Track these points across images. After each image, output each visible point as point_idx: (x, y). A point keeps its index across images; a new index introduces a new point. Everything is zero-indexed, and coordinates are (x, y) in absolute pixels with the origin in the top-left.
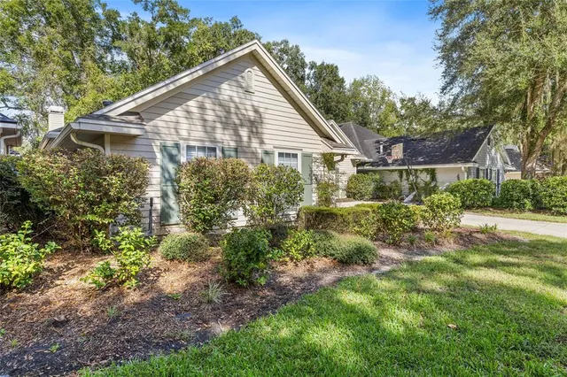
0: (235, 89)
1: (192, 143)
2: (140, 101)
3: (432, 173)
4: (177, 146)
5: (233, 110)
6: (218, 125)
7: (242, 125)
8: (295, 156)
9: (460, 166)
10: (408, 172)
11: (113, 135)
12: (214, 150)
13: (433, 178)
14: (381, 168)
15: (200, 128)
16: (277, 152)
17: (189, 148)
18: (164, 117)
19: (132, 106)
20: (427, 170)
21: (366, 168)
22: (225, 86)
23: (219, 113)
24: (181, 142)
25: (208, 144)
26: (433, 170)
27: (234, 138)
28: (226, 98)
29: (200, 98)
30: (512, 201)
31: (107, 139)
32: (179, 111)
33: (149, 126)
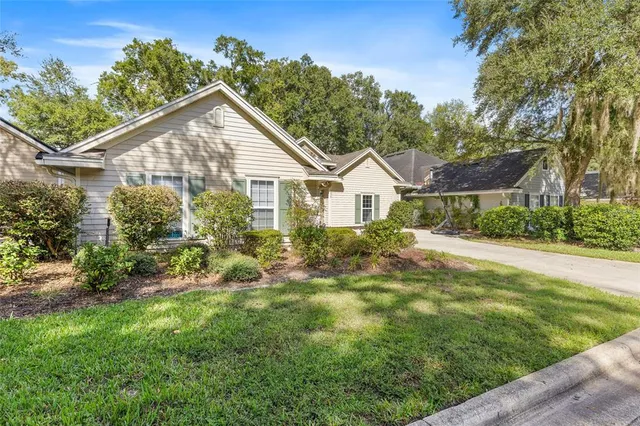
0: (203, 125)
1: (158, 174)
2: (102, 141)
3: (476, 200)
4: (142, 176)
5: (201, 144)
6: (185, 158)
7: (211, 158)
8: (271, 183)
9: (501, 192)
10: (453, 199)
11: (82, 168)
12: (180, 179)
13: (476, 205)
14: (427, 195)
15: (166, 161)
16: (249, 180)
17: (155, 178)
18: (130, 153)
19: (94, 145)
20: (470, 196)
21: (413, 194)
22: (192, 123)
23: (185, 147)
24: (146, 173)
25: (173, 174)
26: (477, 196)
27: (202, 168)
28: (194, 133)
29: (166, 135)
30: (543, 230)
31: (77, 171)
32: (145, 148)
33: (115, 161)
